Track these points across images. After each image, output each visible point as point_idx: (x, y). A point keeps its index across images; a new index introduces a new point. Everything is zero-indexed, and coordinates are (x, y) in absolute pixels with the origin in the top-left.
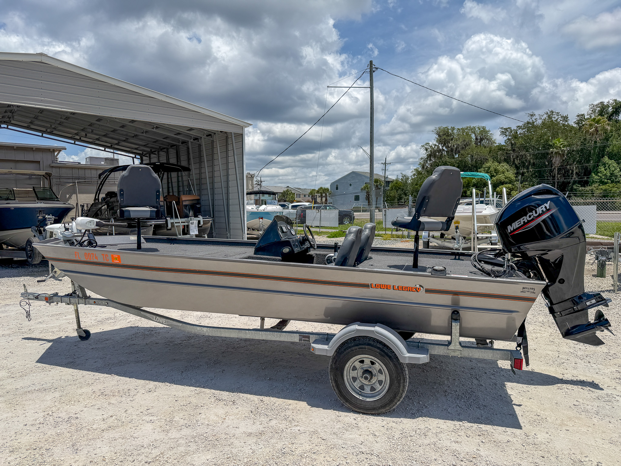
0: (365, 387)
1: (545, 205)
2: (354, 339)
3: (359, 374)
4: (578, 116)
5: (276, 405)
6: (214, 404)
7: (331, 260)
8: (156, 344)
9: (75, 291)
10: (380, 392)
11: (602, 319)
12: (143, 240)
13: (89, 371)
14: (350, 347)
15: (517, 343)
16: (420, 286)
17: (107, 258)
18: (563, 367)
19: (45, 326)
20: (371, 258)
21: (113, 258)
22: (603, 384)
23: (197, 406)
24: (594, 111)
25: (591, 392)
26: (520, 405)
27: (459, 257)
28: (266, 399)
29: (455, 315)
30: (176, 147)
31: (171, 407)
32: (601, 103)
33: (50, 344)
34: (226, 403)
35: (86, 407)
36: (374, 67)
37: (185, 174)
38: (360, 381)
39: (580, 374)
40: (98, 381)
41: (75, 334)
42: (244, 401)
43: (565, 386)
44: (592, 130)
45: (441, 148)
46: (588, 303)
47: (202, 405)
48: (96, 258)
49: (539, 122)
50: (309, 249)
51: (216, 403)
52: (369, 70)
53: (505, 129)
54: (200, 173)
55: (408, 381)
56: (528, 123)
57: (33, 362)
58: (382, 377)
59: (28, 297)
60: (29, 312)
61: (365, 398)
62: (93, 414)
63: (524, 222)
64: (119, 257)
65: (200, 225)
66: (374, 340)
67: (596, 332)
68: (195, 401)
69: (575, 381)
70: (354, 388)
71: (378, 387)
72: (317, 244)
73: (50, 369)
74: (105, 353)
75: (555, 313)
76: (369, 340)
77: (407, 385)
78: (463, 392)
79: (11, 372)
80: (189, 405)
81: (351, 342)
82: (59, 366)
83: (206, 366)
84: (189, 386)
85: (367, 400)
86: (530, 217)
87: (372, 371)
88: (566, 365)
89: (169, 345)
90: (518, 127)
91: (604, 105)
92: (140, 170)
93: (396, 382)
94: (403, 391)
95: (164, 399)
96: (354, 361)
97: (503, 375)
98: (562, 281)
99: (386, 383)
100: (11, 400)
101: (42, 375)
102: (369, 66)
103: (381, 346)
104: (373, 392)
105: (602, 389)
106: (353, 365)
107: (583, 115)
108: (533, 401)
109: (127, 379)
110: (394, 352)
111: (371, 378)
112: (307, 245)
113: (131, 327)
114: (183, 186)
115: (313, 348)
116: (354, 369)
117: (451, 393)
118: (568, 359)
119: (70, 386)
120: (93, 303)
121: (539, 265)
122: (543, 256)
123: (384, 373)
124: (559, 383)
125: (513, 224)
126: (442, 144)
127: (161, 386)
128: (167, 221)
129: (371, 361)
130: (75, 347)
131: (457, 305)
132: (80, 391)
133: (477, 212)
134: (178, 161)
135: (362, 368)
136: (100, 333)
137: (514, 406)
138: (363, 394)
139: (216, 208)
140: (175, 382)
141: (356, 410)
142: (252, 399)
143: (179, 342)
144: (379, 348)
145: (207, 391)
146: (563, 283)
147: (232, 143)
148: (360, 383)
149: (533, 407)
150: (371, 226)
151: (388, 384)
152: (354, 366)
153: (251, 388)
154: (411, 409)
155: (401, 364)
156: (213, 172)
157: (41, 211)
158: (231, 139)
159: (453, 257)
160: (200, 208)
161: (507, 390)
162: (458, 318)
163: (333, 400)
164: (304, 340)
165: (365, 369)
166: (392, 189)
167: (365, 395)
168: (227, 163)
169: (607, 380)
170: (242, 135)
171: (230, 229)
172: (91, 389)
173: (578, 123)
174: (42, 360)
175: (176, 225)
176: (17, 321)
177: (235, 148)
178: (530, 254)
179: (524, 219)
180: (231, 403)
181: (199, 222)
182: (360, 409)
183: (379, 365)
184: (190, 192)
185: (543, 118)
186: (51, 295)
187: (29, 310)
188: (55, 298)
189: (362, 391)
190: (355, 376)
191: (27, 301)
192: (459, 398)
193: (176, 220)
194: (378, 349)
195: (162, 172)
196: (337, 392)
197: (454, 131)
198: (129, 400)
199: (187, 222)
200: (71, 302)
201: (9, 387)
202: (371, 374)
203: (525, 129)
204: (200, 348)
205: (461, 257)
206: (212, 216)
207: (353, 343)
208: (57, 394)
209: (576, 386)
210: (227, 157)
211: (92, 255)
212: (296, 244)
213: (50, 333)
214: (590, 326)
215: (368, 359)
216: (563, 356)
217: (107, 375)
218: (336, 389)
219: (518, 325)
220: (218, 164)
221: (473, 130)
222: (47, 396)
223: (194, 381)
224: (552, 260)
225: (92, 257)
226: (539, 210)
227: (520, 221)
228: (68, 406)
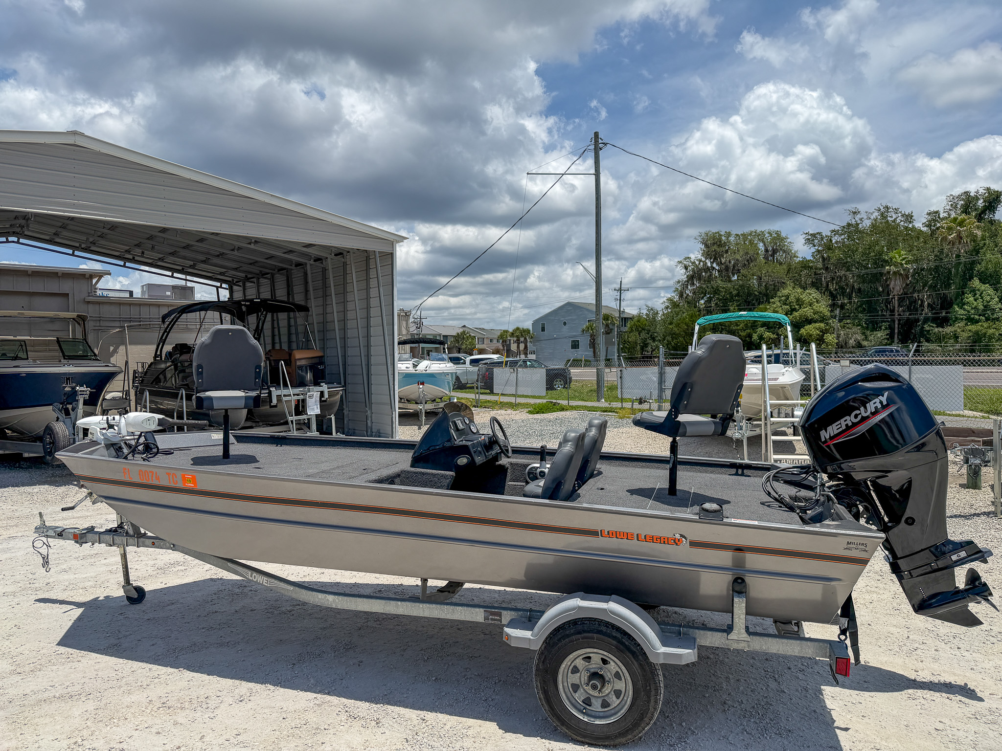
0: (593, 701)
1: (880, 397)
2: (574, 622)
3: (582, 679)
4: (929, 214)
5: (447, 727)
6: (346, 726)
7: (535, 474)
8: (252, 610)
9: (122, 523)
10: (617, 709)
11: (977, 583)
12: (232, 439)
13: (143, 661)
14: (568, 636)
15: (840, 627)
16: (681, 536)
17: (175, 479)
18: (916, 657)
19: (72, 577)
20: (600, 473)
21: (184, 479)
22: (982, 690)
23: (318, 728)
24: (954, 206)
25: (963, 706)
26: (846, 729)
27: (743, 472)
28: (430, 716)
29: (739, 585)
30: (287, 271)
31: (275, 730)
32: (966, 193)
33: (81, 610)
34: (364, 724)
35: (137, 730)
36: (600, 141)
37: (300, 315)
38: (584, 690)
39: (944, 671)
40: (156, 680)
41: (121, 593)
42: (394, 720)
43: (919, 693)
44: (952, 236)
45: (709, 264)
46: (954, 558)
47: (326, 727)
48: (158, 478)
49: (867, 223)
50: (499, 457)
51: (349, 723)
52: (593, 147)
53: (811, 235)
54: (324, 314)
55: (662, 692)
56: (849, 225)
57: (52, 645)
58: (620, 685)
59: (46, 534)
60: (47, 558)
61: (592, 719)
62: (148, 742)
63: (847, 425)
64: (194, 478)
65: (323, 399)
66: (608, 624)
67: (969, 604)
68: (315, 719)
69: (936, 684)
70: (574, 701)
71: (614, 702)
72: (512, 447)
73: (80, 659)
74: (168, 628)
75: (902, 572)
76: (599, 625)
77: (661, 699)
78: (753, 704)
79: (17, 663)
80: (305, 727)
81: (570, 626)
82: (94, 652)
83: (333, 655)
84: (306, 691)
85: (596, 723)
86: (856, 416)
87: (605, 675)
88: (921, 654)
89: (272, 613)
90: (833, 231)
91: (970, 196)
92: (230, 334)
93: (643, 693)
94: (655, 709)
95: (265, 716)
96: (575, 658)
97: (818, 672)
98: (910, 521)
99: (627, 694)
100: (15, 716)
101: (66, 669)
102: (593, 141)
103: (618, 635)
104: (606, 709)
105: (981, 700)
106: (573, 665)
107: (937, 212)
108: (868, 721)
109: (205, 677)
110: (639, 645)
111: (603, 686)
112: (497, 450)
113: (211, 580)
114: (297, 334)
115: (508, 635)
116: (575, 670)
117: (733, 707)
118: (924, 641)
119: (111, 690)
120: (151, 545)
121: (872, 492)
122: (879, 481)
123: (623, 679)
124: (910, 688)
125: (829, 429)
126: (711, 259)
127: (259, 690)
128: (270, 393)
129: (602, 659)
130: (121, 617)
131: (741, 567)
132: (128, 699)
133: (770, 379)
134: (288, 298)
135: (588, 670)
136: (161, 590)
137: (837, 731)
138: (589, 712)
139: (349, 370)
140: (283, 683)
141: (579, 738)
142: (407, 716)
143: (288, 609)
144: (614, 638)
145: (334, 700)
146: (912, 524)
147: (376, 267)
148: (585, 693)
149: (868, 733)
150: (599, 423)
151: (630, 696)
152: (575, 667)
153: (405, 696)
154: (668, 735)
155: (650, 664)
156: (345, 311)
157: (69, 379)
158: (374, 260)
159: (734, 471)
160: (323, 371)
161: (826, 700)
162: (744, 590)
163: (541, 718)
164: (492, 619)
165: (592, 671)
166: (632, 331)
167: (593, 713)
168: (368, 298)
169: (989, 682)
170: (392, 254)
171: (371, 403)
172: (145, 695)
173: (929, 226)
174: (65, 641)
175: (285, 399)
176: (28, 568)
177: (380, 275)
178: (858, 476)
179: (846, 420)
180: (374, 723)
181: (322, 393)
182: (584, 737)
183: (615, 665)
184: (307, 347)
185: (872, 218)
186: (83, 530)
187: (48, 555)
188: (90, 536)
189: (588, 707)
190: (577, 682)
191: (44, 539)
192: (747, 716)
193: (285, 392)
194: (613, 640)
195: (263, 312)
196: (547, 708)
197: (730, 238)
198: (206, 716)
199: (302, 394)
200: (116, 542)
201: (12, 692)
202: (602, 680)
203: (844, 234)
204: (323, 620)
205: (745, 471)
206: (343, 384)
207: (572, 629)
208: (91, 705)
209: (938, 694)
210: (368, 288)
211: (150, 474)
212: (479, 451)
213: (81, 590)
214: (957, 595)
215: (597, 655)
216: (915, 636)
217: (173, 670)
218: (545, 705)
219: (842, 601)
220: (353, 299)
221: (760, 236)
222: (75, 709)
223: (312, 681)
224: (895, 488)
225: (150, 477)
226: (871, 406)
227: (840, 424)
228: (108, 728)
